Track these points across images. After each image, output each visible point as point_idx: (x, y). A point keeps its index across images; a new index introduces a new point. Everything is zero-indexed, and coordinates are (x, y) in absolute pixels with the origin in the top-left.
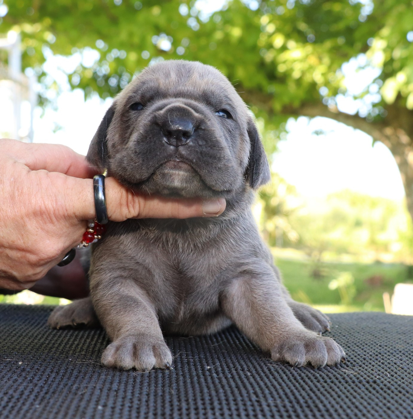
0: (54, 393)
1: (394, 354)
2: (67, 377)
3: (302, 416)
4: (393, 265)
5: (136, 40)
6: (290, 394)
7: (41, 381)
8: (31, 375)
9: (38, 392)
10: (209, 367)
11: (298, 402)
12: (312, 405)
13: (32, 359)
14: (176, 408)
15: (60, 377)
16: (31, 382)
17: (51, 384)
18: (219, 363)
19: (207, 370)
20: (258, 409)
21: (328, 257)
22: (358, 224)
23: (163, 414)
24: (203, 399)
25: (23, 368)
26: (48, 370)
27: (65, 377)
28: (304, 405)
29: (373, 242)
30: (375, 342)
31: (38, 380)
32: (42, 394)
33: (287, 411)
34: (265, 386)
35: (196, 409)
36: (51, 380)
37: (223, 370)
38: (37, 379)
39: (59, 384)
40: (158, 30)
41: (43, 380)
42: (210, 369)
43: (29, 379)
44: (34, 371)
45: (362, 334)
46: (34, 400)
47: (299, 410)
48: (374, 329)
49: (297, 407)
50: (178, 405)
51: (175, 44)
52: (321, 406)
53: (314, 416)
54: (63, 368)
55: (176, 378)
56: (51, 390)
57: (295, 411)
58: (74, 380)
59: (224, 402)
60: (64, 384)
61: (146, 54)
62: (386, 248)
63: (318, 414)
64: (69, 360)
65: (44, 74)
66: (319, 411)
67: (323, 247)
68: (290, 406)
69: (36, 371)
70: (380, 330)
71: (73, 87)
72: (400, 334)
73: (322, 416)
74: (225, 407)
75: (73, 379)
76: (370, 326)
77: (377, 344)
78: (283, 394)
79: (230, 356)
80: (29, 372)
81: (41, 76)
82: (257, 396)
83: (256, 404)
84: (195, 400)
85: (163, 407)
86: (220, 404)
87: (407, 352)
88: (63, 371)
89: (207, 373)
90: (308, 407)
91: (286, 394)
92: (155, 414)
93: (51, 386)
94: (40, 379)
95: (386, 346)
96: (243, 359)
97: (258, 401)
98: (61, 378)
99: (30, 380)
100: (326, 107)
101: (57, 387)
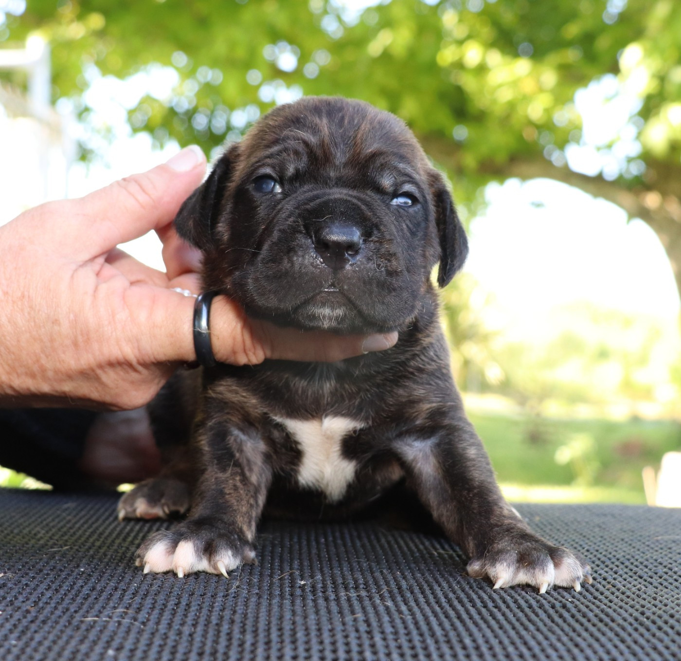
0: (44, 622)
1: (606, 564)
2: (72, 597)
3: (435, 656)
4: (658, 423)
5: (241, 53)
6: (422, 624)
7: (28, 602)
8: (14, 594)
9: (19, 620)
10: (303, 583)
11: (433, 635)
12: (454, 640)
13: (19, 570)
14: (235, 643)
15: (60, 596)
16: (11, 605)
17: (42, 607)
18: (319, 576)
19: (300, 587)
20: (367, 643)
21: (553, 410)
22: (603, 354)
23: (214, 653)
24: (280, 629)
25: (4, 583)
26: (43, 586)
27: (67, 597)
28: (442, 639)
29: (628, 386)
30: (581, 546)
31: (23, 602)
32: (25, 622)
33: (413, 648)
34: (386, 612)
35: (268, 643)
36: (45, 601)
37: (325, 587)
38: (22, 600)
39: (56, 608)
40: (275, 36)
41: (31, 600)
42: (304, 585)
43: (8, 599)
44: (19, 588)
45: (564, 532)
46: (11, 631)
47: (432, 648)
48: (584, 524)
49: (430, 641)
50: (239, 639)
51: (303, 58)
52: (468, 641)
53: (455, 656)
54: (67, 583)
55: (246, 598)
56: (41, 617)
57: (425, 648)
58: (82, 602)
59: (313, 633)
60: (63, 608)
61: (254, 76)
62: (647, 394)
63: (461, 653)
64: (79, 570)
65: (87, 109)
66: (464, 648)
67: (546, 393)
68: (419, 641)
69: (23, 588)
70: (594, 527)
71: (135, 130)
72: (625, 532)
73: (468, 656)
74: (314, 641)
75: (80, 601)
76: (579, 520)
77: (584, 548)
78: (412, 622)
79: (340, 566)
80: (11, 589)
81: (83, 113)
82: (369, 625)
83: (365, 636)
84: (268, 630)
85: (216, 642)
86: (308, 635)
87: (629, 560)
88: (67, 588)
89: (298, 592)
90: (448, 642)
91: (416, 623)
92: (201, 654)
93: (43, 610)
94: (28, 599)
95: (597, 551)
96: (361, 571)
97: (369, 632)
98: (62, 598)
99: (11, 601)
100: (549, 163)
101: (52, 613)
